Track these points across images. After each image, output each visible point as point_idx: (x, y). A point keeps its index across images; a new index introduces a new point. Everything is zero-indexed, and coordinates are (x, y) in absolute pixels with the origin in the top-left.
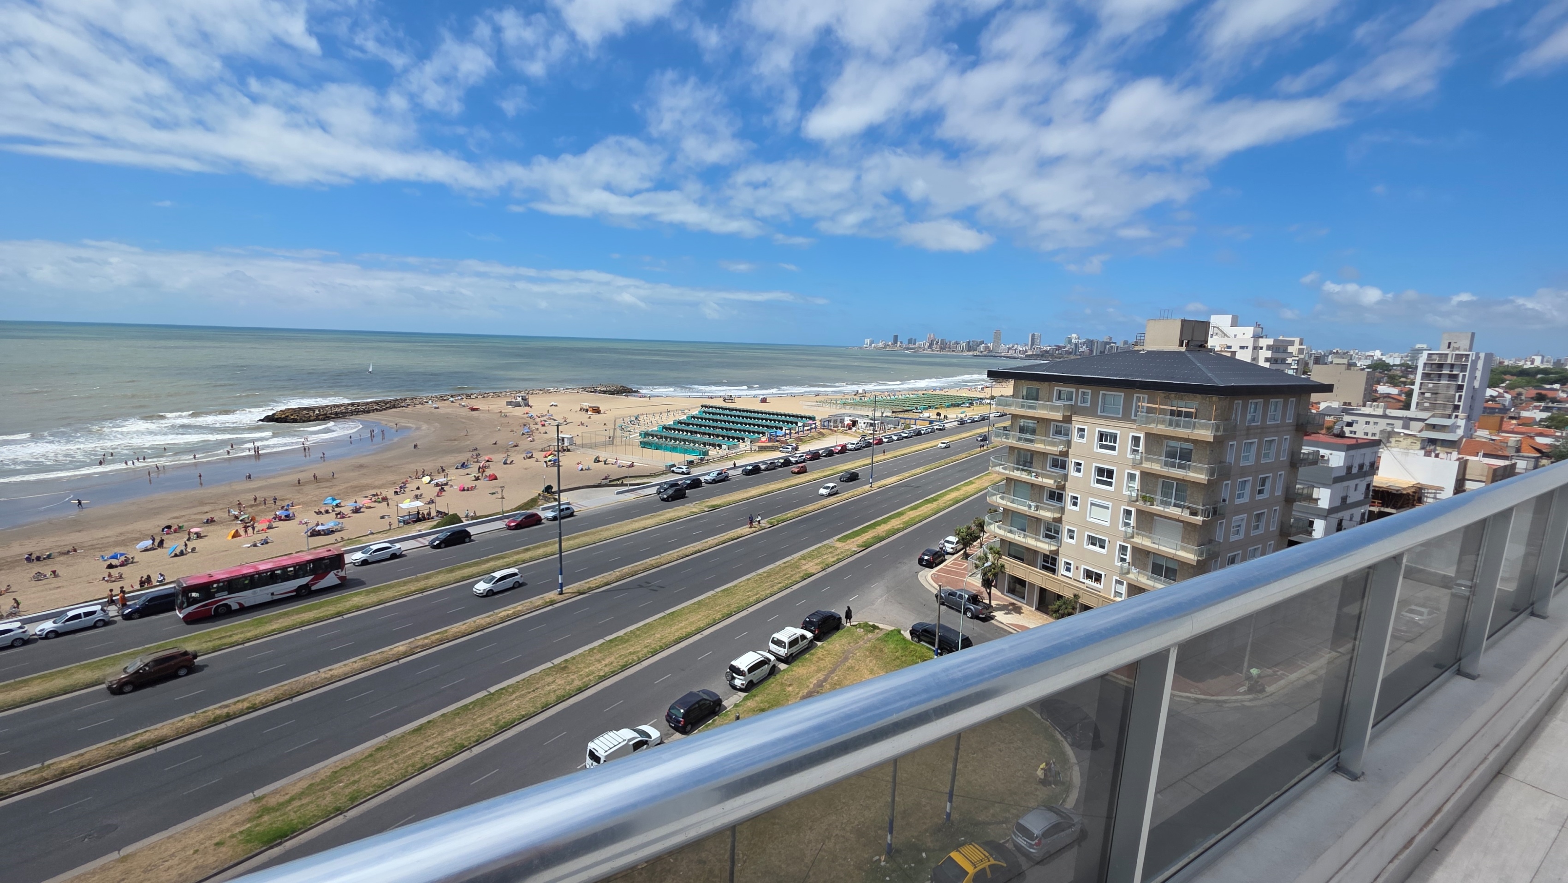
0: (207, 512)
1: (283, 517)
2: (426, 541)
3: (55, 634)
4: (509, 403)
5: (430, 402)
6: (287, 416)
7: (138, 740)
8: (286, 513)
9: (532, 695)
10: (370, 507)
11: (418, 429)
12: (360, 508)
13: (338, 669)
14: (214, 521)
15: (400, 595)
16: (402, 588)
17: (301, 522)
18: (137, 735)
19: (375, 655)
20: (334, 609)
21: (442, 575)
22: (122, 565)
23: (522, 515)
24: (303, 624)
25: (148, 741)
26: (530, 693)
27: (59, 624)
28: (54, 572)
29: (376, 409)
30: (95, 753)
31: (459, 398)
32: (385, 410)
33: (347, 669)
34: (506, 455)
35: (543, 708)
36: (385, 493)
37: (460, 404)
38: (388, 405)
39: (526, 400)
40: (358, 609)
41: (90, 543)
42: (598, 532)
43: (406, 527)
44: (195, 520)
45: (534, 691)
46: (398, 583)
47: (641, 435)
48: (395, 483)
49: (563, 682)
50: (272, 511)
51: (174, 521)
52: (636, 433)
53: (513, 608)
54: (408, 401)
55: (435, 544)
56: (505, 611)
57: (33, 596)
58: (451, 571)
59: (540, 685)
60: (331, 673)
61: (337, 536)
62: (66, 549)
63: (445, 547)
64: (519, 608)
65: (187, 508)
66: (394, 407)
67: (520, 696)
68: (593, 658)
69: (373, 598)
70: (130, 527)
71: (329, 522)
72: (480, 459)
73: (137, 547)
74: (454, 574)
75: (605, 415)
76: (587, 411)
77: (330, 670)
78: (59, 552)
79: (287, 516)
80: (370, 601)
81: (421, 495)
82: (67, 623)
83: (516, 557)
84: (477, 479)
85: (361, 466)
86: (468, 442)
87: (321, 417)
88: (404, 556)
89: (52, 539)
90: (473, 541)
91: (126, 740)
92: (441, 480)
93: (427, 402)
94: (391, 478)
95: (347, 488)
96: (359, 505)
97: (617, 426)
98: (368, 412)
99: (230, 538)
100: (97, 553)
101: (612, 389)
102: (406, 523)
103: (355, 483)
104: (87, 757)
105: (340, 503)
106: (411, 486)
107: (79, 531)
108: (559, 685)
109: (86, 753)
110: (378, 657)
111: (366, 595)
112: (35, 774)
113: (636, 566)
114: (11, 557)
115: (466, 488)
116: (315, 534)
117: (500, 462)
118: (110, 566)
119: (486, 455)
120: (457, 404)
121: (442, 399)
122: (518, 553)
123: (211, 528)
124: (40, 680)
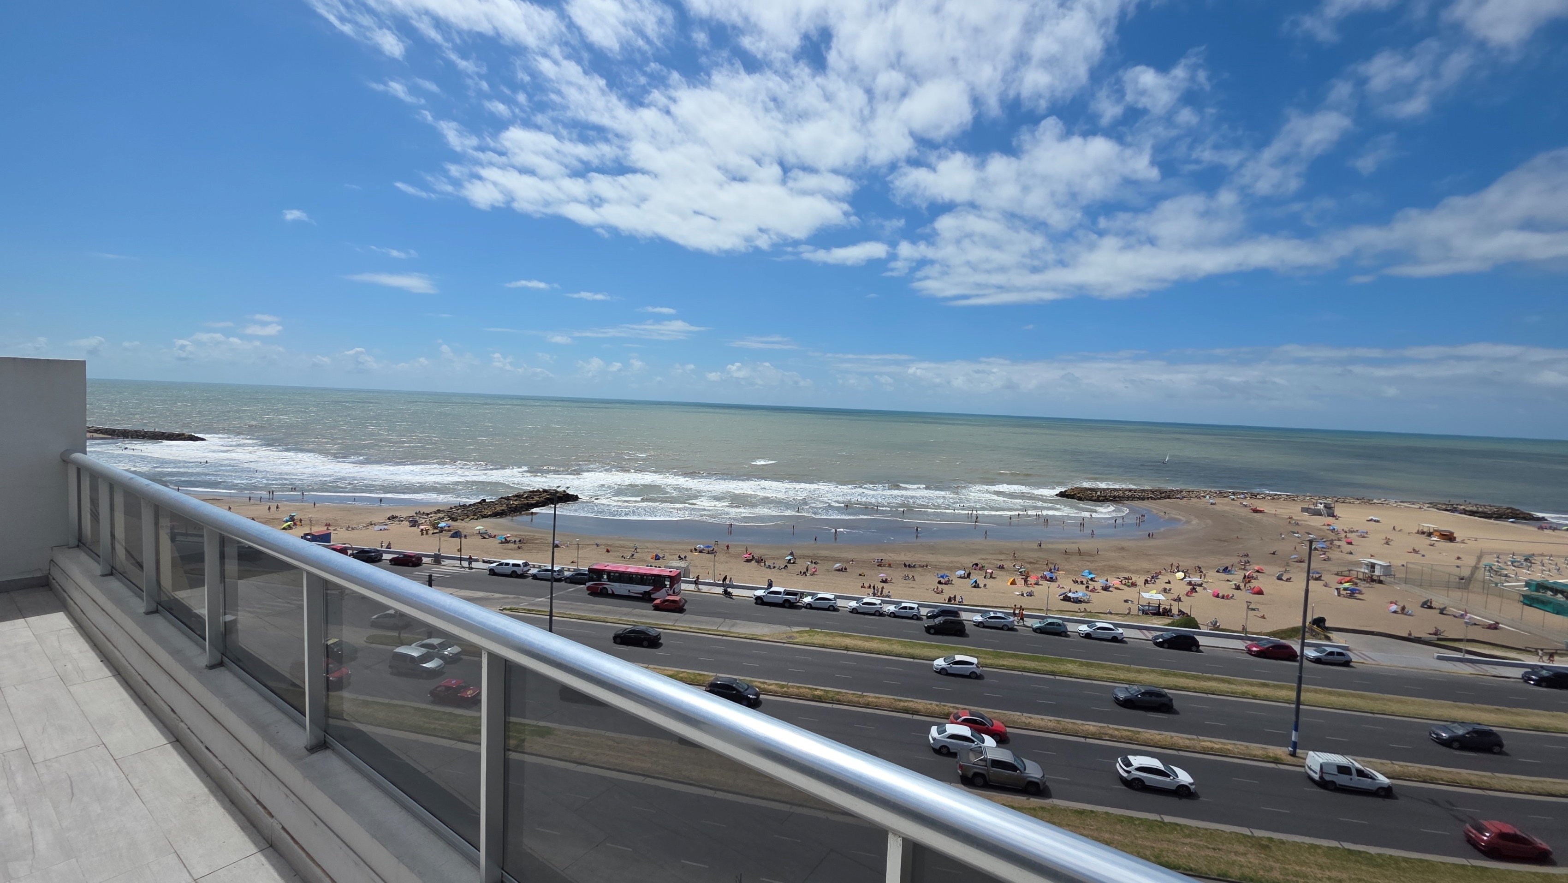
0: (1001, 560)
1: (1048, 578)
2: (1150, 635)
3: (893, 615)
4: (1304, 510)
5: (1208, 497)
6: (1075, 494)
7: (906, 704)
8: (1051, 575)
9: (1211, 853)
10: (1119, 589)
11: (1188, 522)
12: (1110, 587)
13: (1037, 720)
14: (1004, 568)
15: (1109, 678)
16: (1112, 672)
17: (1059, 586)
18: (906, 701)
19: (1068, 723)
20: (1051, 667)
21: (1155, 675)
22: (945, 584)
23: (1271, 642)
24: (1025, 670)
25: (910, 708)
26: (1209, 848)
27: (897, 610)
28: (913, 576)
29: (1151, 498)
30: (885, 700)
31: (1242, 496)
32: (1159, 499)
33: (1042, 723)
34: (1284, 569)
35: (1219, 875)
36: (1135, 578)
37: (1241, 503)
38: (1163, 495)
39: (1330, 508)
40: (1069, 675)
41: (935, 564)
42: (1383, 699)
43: (1144, 616)
44: (993, 564)
45: (1214, 849)
46: (1110, 666)
47: (1528, 584)
48: (1148, 572)
49: (1257, 862)
50: (1042, 571)
51: (982, 561)
52: (1519, 581)
53: (1222, 743)
54: (1184, 493)
55: (1158, 641)
56: (1211, 741)
57: (900, 588)
58: (1166, 674)
59: (1224, 847)
60: (1030, 720)
61: (1082, 606)
62: (922, 565)
63: (1169, 648)
64: (1229, 747)
65: (991, 554)
66: (1169, 497)
67: (1195, 845)
68: (1312, 858)
69: (1084, 671)
70: (957, 559)
71: (1080, 592)
72: (1247, 567)
73: (957, 573)
74: (1167, 679)
75: (1462, 545)
76: (1430, 534)
77: (1030, 718)
78: (919, 565)
79: (1051, 578)
80: (1081, 673)
81: (1170, 590)
82: (900, 610)
83: (1245, 688)
84: (1238, 588)
85: (1123, 549)
86: (1241, 546)
87: (1101, 498)
88: (1125, 642)
89: (919, 555)
90: (1201, 652)
91: (901, 700)
92: (1196, 579)
93: (1205, 497)
94: (1146, 565)
95: (1105, 565)
96: (1110, 584)
97: (1482, 565)
98: (1143, 499)
99: (1009, 584)
100: (936, 571)
101: (1488, 510)
102: (1145, 613)
103: (1113, 563)
104: (881, 700)
105: (1094, 578)
106: (1163, 579)
107: (933, 554)
108: (1250, 863)
109: (881, 697)
110: (1070, 726)
111: (1079, 666)
112: (856, 697)
113: (1438, 771)
114: (898, 561)
115: (1220, 595)
116: (1066, 599)
117: (1274, 575)
118: (940, 583)
119: (1257, 564)
120: (1237, 503)
121: (1221, 494)
122: (1251, 684)
123: (1001, 573)
124: (878, 641)
